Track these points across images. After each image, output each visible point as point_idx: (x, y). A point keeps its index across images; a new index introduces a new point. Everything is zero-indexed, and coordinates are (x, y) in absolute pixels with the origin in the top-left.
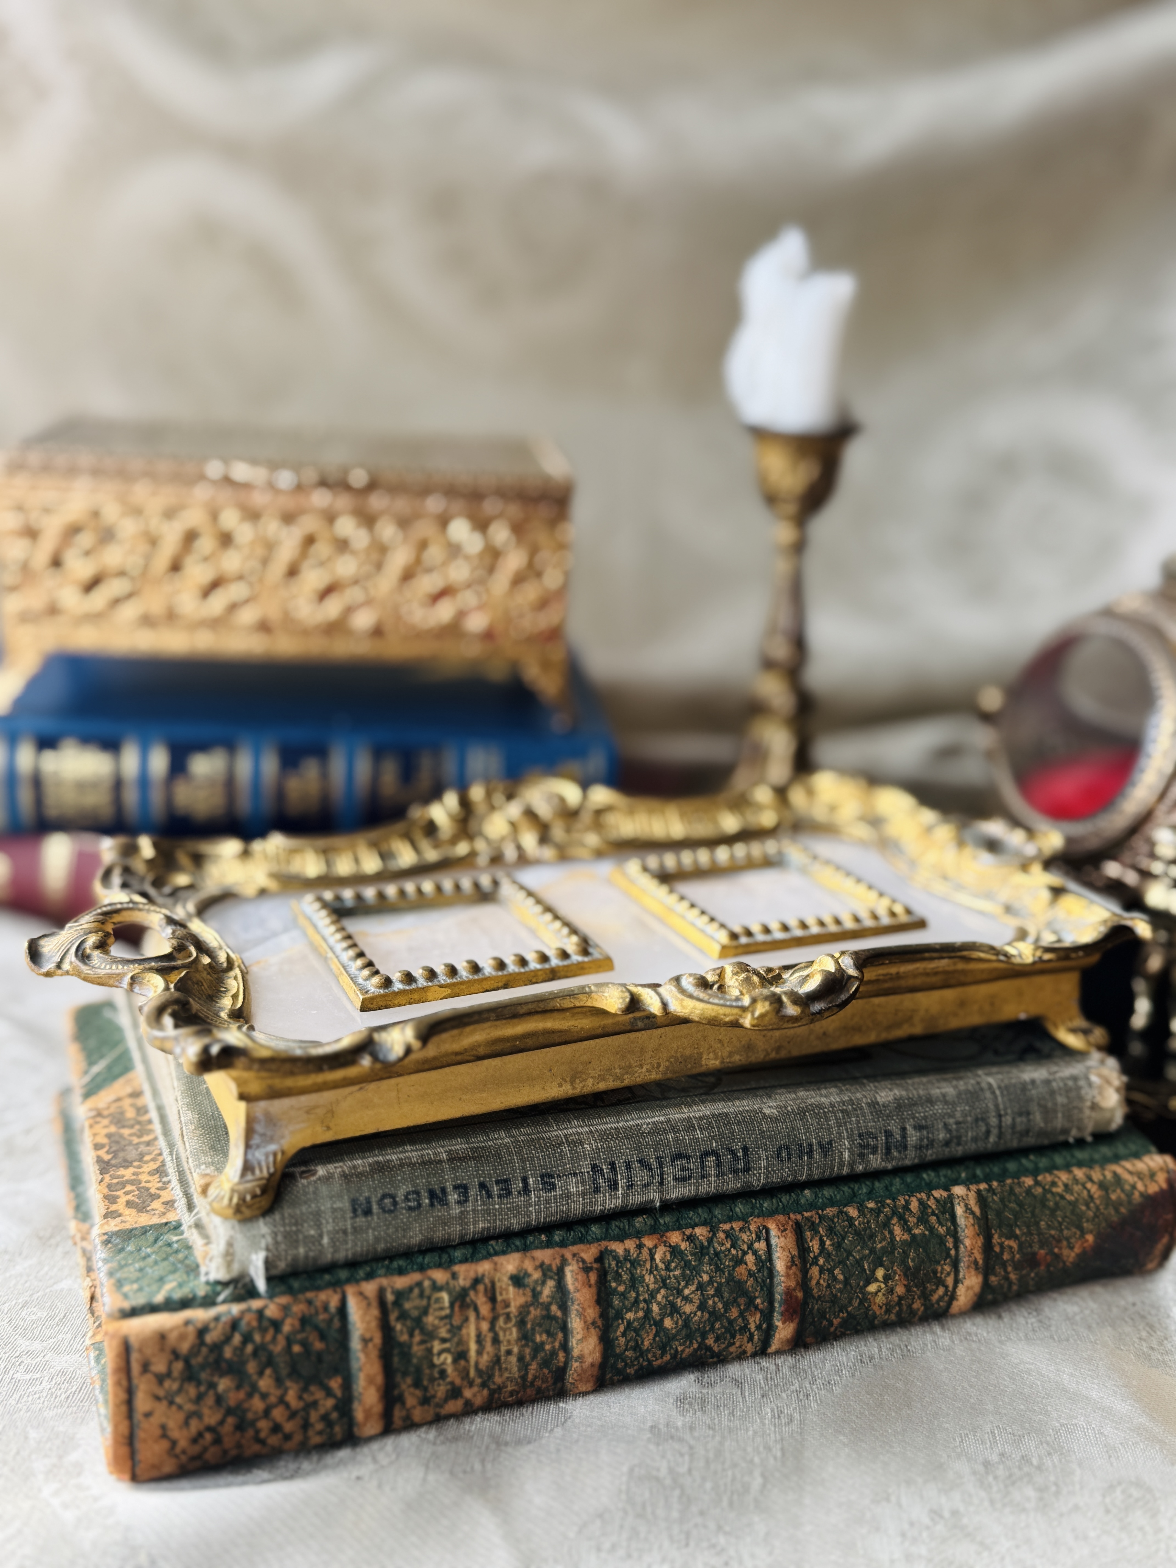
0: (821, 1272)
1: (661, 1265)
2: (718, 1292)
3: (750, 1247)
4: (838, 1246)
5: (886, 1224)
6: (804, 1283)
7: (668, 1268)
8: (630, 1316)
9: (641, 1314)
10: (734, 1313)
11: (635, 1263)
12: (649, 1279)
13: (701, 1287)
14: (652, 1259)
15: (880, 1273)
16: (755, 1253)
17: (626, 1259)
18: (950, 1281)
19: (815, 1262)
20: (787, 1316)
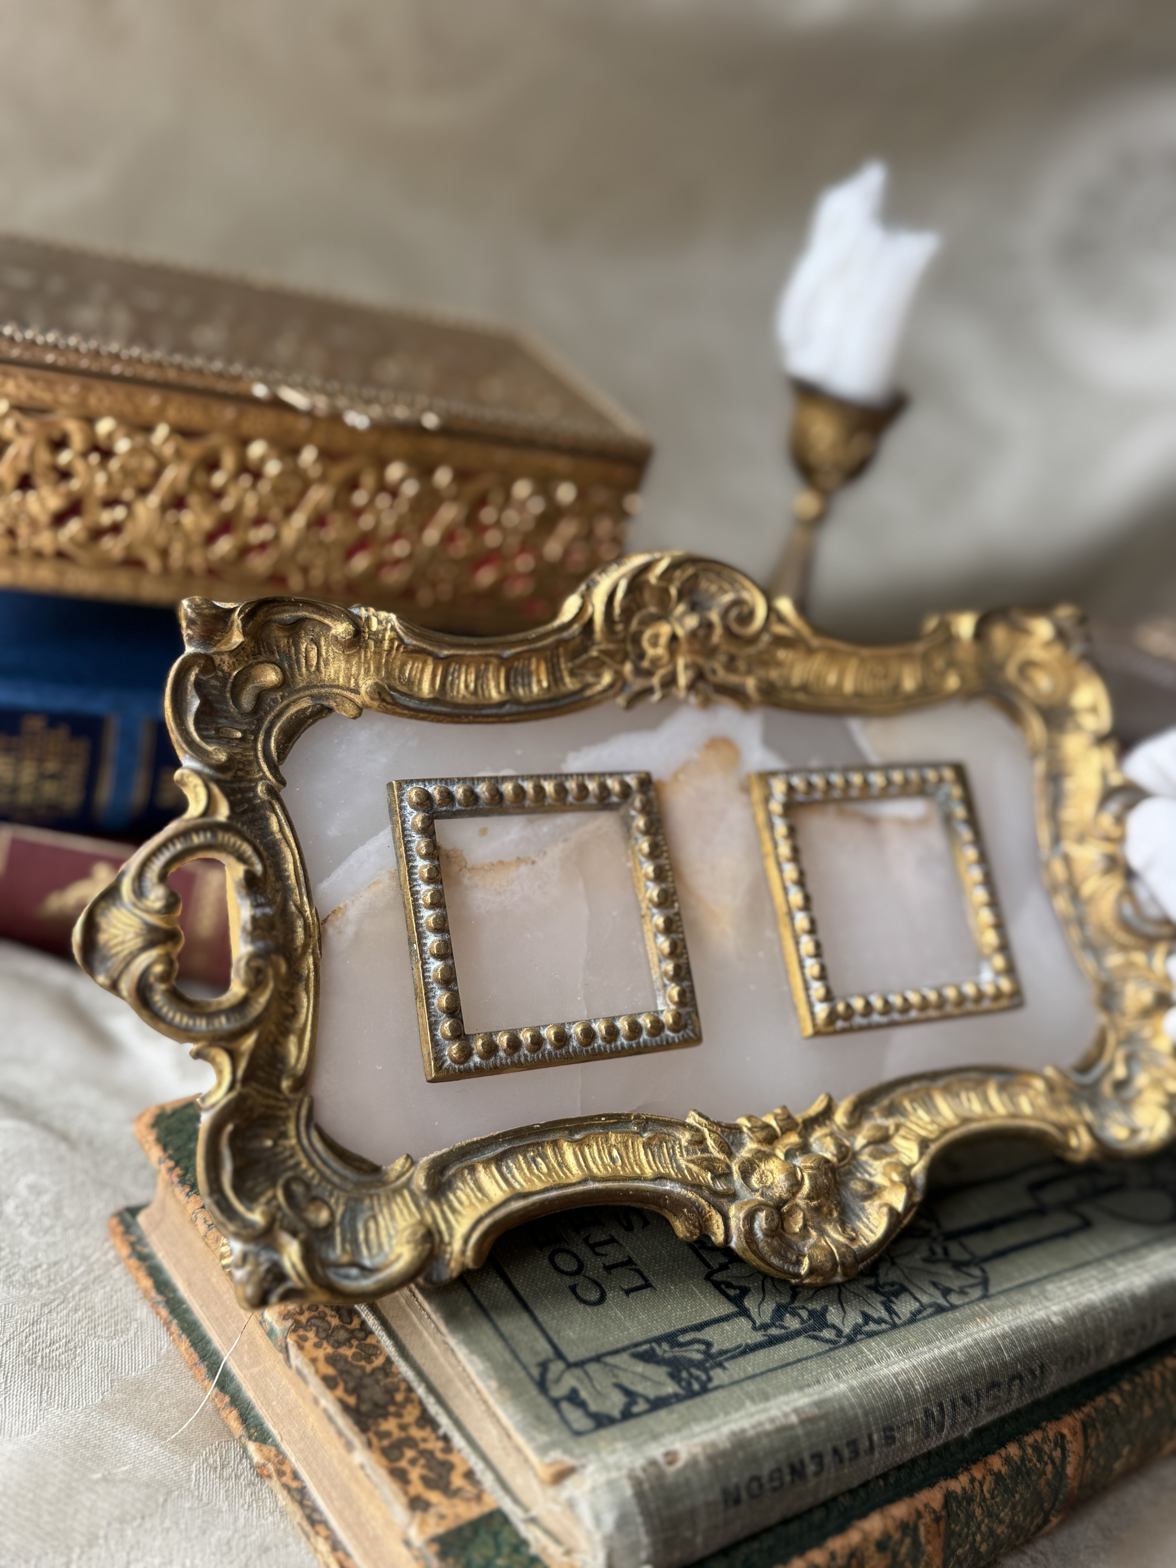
0: (1092, 1463)
1: (988, 1496)
2: (1023, 1507)
3: (1050, 1456)
4: (1107, 1436)
6: (1081, 1479)
7: (993, 1497)
9: (968, 1546)
11: (970, 1500)
12: (978, 1512)
14: (982, 1491)
16: (1053, 1461)
17: (963, 1498)
19: (1091, 1456)
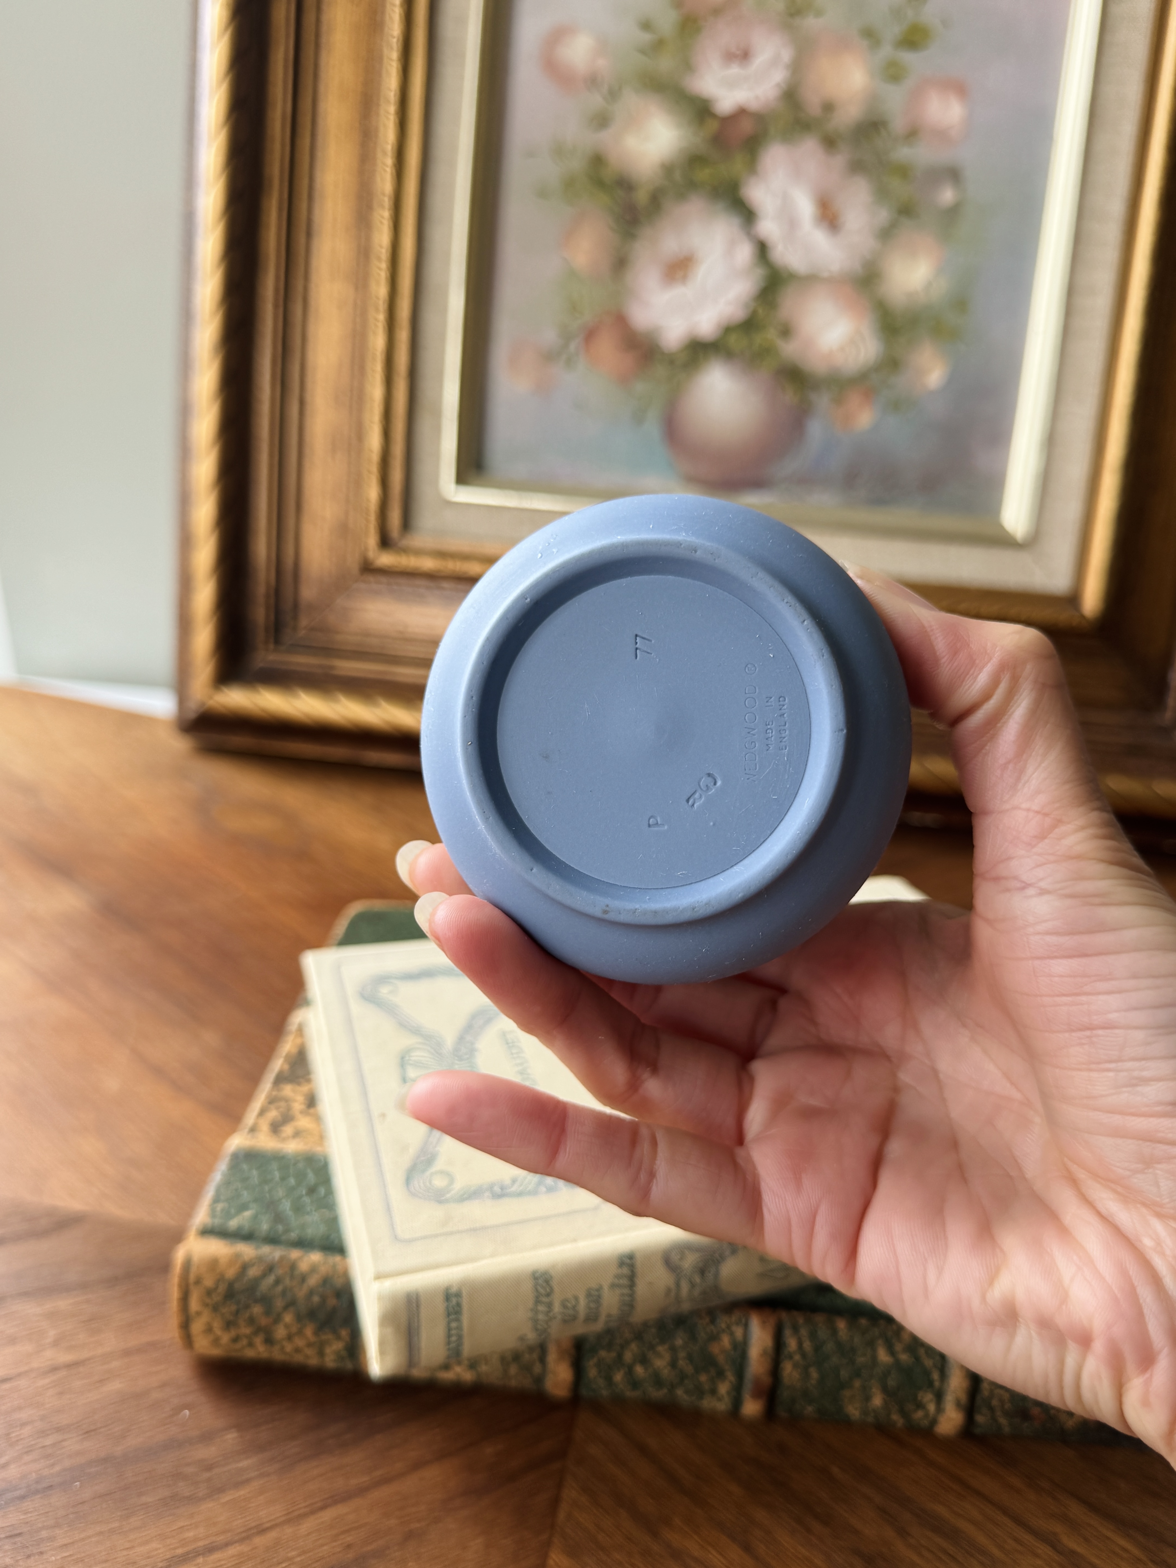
0: (796, 1366)
2: (690, 1358)
3: (729, 1327)
4: (817, 1348)
5: (871, 1344)
6: (775, 1371)
8: (603, 1353)
9: (613, 1354)
10: (703, 1378)
13: (673, 1349)
15: (857, 1383)
16: (732, 1334)
18: (932, 1408)
19: (790, 1357)
20: (757, 1394)
